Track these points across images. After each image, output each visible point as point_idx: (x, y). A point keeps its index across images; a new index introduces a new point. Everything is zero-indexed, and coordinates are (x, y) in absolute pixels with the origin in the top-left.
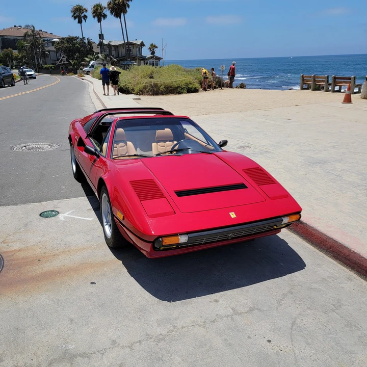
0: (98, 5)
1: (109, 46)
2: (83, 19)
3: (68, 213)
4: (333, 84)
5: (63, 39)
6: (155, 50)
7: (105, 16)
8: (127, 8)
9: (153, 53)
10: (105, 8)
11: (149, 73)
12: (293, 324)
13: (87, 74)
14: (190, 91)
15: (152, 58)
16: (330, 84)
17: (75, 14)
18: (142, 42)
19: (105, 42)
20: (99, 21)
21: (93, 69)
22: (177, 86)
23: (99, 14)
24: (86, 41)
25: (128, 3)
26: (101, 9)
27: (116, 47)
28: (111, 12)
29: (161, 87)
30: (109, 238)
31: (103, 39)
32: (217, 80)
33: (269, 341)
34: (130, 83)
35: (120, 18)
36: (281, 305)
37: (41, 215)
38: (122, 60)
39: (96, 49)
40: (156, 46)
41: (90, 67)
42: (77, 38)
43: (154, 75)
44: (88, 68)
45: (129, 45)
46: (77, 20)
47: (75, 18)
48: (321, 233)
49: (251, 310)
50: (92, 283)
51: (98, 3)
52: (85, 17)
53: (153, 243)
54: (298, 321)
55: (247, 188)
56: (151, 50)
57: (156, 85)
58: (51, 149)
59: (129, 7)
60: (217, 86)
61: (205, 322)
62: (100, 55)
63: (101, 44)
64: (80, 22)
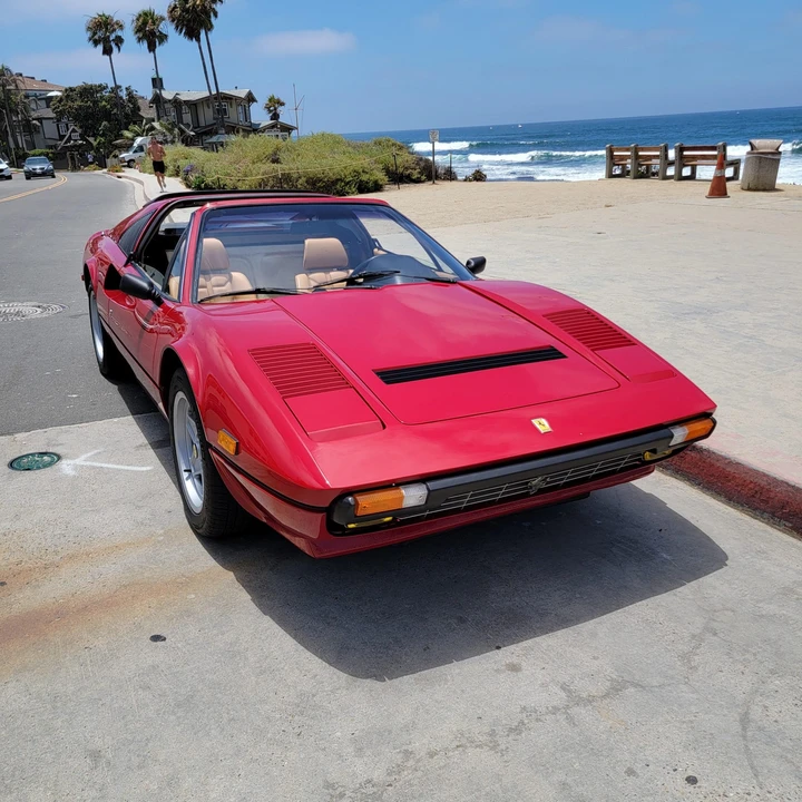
0: (145, 14)
1: (176, 103)
2: (113, 46)
3: (83, 457)
4: (677, 163)
5: (72, 90)
6: (281, 110)
7: (163, 38)
8: (213, 19)
9: (275, 116)
10: (162, 19)
11: (270, 151)
12: (745, 720)
13: (129, 166)
14: (363, 188)
15: (273, 126)
16: (671, 163)
17: (95, 34)
18: (250, 94)
19: (167, 94)
20: (152, 48)
21: (142, 154)
22: (334, 177)
23: (149, 33)
24: (123, 94)
25: (214, 6)
26: (154, 23)
27: (193, 105)
28: (177, 27)
29: (300, 181)
30: (198, 512)
31: (161, 87)
32: (422, 164)
33: (692, 780)
34: (228, 175)
35: (198, 40)
36: (694, 668)
37: (11, 465)
38: (206, 133)
39: (148, 112)
40: (282, 100)
41: (135, 152)
42: (102, 88)
43: (282, 156)
44: (131, 153)
45: (220, 101)
46: (100, 48)
47: (96, 43)
48: (751, 470)
49: (616, 688)
50: (156, 638)
51: (146, 9)
52: (119, 41)
53: (329, 511)
54: (756, 713)
55: (565, 357)
56: (270, 111)
57: (287, 178)
58: (44, 315)
59: (216, 15)
60: (423, 178)
61: (492, 733)
62: (156, 124)
63: (158, 100)
64: (107, 51)
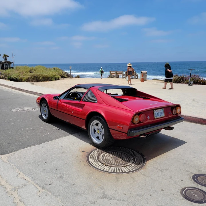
4: (126, 75)
6: (7, 58)
14: (57, 79)
15: (6, 62)
16: (125, 75)
29: (41, 77)
43: (33, 71)
56: (4, 58)
58: (35, 110)
60: (67, 77)
